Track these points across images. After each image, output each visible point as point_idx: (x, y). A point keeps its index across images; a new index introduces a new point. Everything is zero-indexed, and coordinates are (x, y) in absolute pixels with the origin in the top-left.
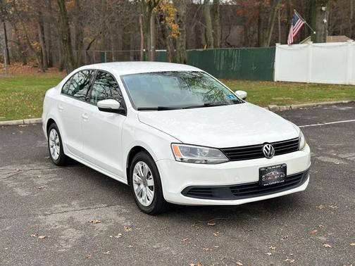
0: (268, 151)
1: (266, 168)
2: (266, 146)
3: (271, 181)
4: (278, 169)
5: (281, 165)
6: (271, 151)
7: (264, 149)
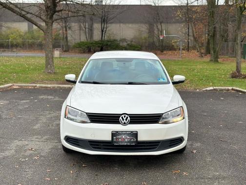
0: (123, 120)
1: (117, 132)
2: (123, 116)
3: (121, 142)
4: (128, 134)
5: (132, 132)
6: (126, 120)
7: (121, 118)
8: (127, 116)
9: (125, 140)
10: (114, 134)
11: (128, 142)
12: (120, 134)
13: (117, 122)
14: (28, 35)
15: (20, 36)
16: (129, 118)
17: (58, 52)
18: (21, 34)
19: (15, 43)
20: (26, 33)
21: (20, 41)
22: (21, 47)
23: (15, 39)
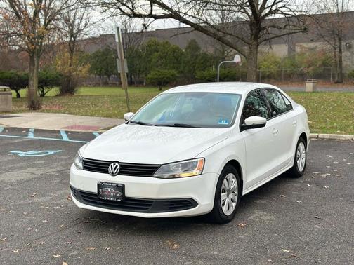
0: (112, 169)
1: (102, 183)
2: (113, 164)
3: (107, 196)
4: (114, 187)
5: (117, 184)
6: (115, 169)
7: (110, 167)
8: (117, 164)
9: (111, 194)
10: (100, 186)
11: (114, 197)
12: (105, 186)
13: (106, 171)
14: (286, 61)
15: (276, 63)
16: (118, 167)
17: (311, 84)
18: (278, 60)
19: (268, 73)
20: (285, 58)
21: (274, 69)
22: (275, 79)
23: (268, 67)
